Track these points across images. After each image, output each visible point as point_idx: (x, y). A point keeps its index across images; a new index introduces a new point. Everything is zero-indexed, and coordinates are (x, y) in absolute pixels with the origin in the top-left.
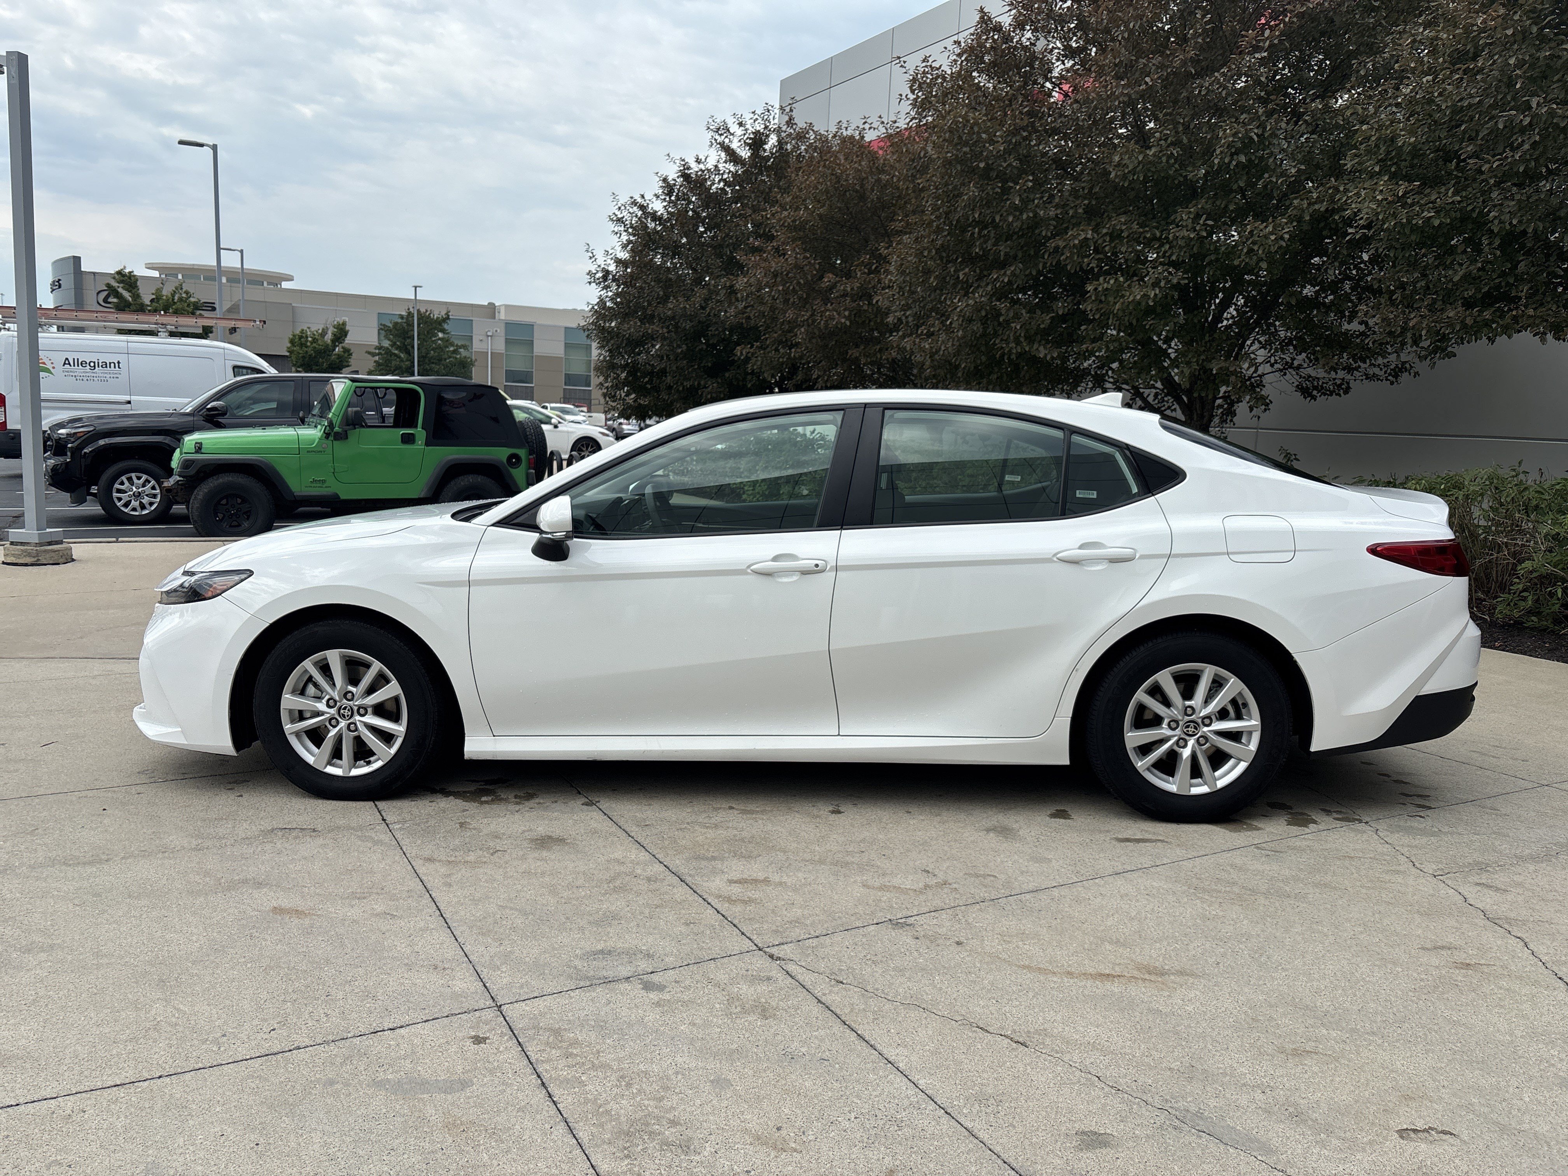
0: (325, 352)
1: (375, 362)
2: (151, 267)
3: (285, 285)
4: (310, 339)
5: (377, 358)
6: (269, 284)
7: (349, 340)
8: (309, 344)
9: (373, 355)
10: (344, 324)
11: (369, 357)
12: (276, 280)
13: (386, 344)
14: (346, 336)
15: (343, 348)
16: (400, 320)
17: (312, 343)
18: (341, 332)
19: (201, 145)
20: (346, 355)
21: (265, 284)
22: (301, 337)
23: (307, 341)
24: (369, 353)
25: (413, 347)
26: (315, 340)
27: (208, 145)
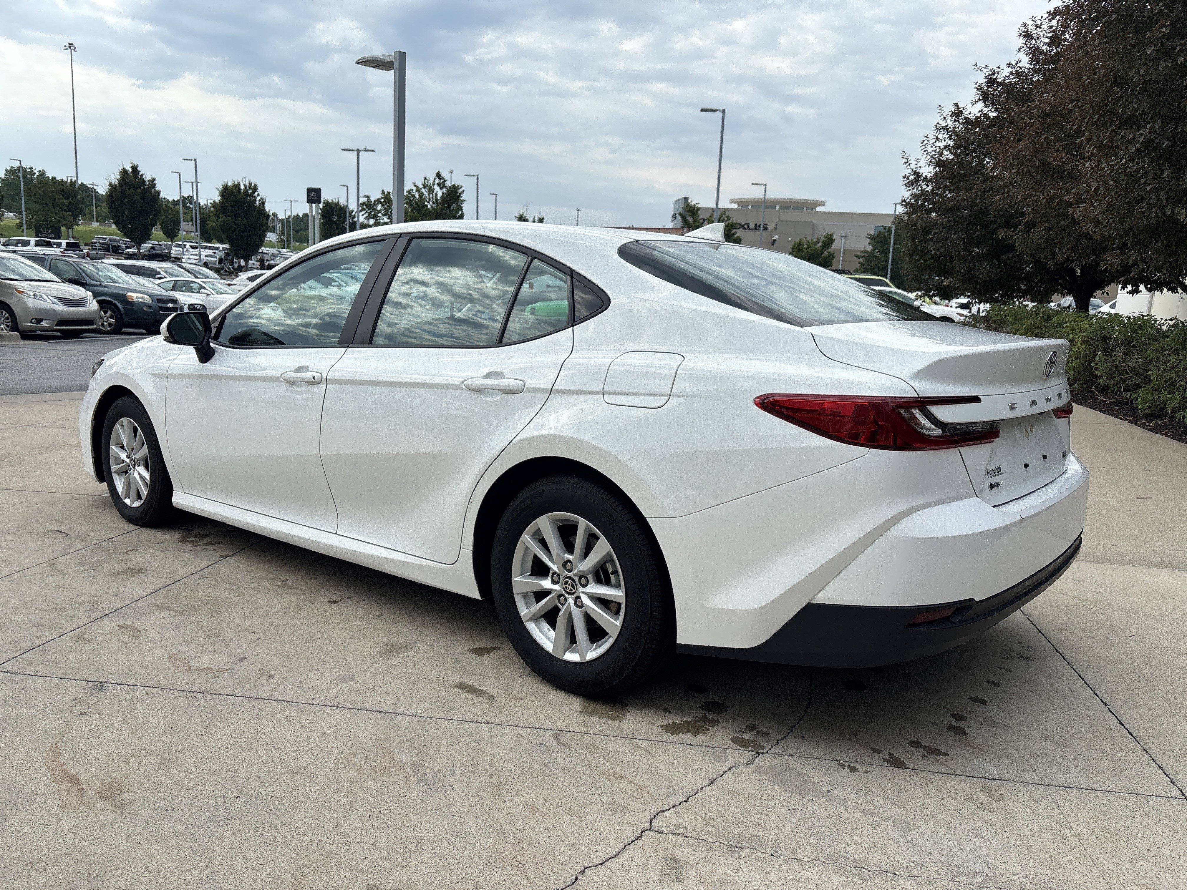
0: (815, 255)
1: (860, 263)
2: (733, 202)
3: (819, 209)
4: (805, 246)
5: (861, 260)
6: (808, 209)
7: (834, 246)
8: (804, 250)
9: (859, 257)
10: (832, 235)
11: (855, 259)
12: (812, 205)
13: (870, 248)
14: (832, 244)
15: (829, 252)
16: (883, 230)
17: (806, 249)
18: (829, 240)
19: (715, 111)
20: (830, 257)
21: (805, 209)
22: (799, 245)
23: (803, 247)
24: (856, 256)
25: (889, 251)
26: (809, 247)
27: (719, 110)
